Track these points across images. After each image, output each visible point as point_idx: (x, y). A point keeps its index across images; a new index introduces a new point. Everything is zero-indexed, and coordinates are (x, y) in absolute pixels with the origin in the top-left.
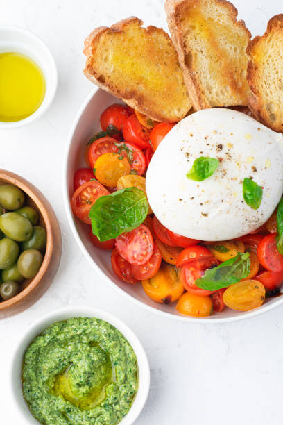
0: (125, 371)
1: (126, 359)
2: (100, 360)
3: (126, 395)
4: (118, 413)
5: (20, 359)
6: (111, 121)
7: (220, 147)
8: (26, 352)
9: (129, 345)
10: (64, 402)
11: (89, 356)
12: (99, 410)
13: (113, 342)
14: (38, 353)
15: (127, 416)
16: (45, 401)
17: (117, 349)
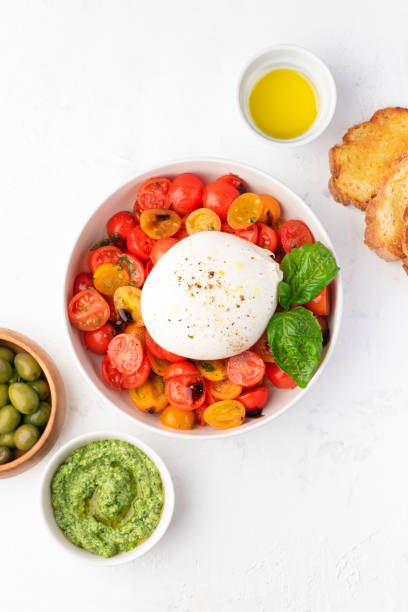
0: (149, 485)
1: (149, 474)
2: (124, 479)
3: (153, 508)
4: (150, 526)
5: (48, 489)
6: (117, 229)
7: (212, 274)
8: (52, 482)
9: (149, 459)
10: (96, 523)
11: (113, 477)
12: (130, 526)
13: (134, 460)
14: (64, 481)
15: (158, 528)
16: (78, 525)
17: (139, 466)
